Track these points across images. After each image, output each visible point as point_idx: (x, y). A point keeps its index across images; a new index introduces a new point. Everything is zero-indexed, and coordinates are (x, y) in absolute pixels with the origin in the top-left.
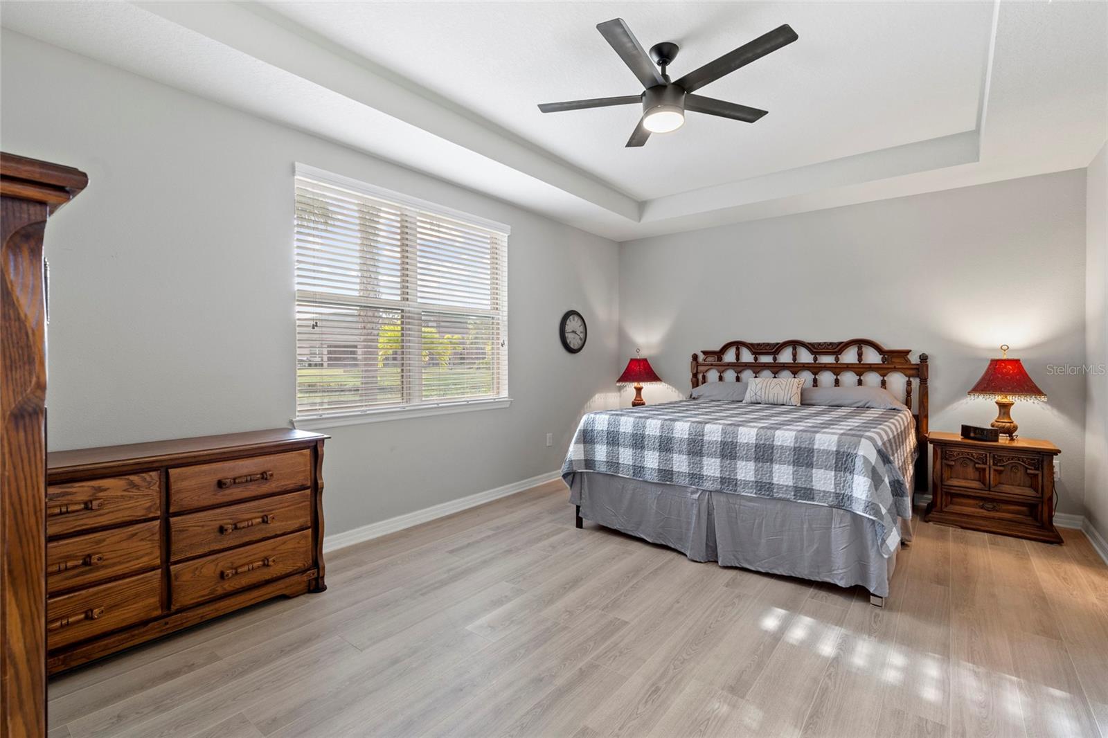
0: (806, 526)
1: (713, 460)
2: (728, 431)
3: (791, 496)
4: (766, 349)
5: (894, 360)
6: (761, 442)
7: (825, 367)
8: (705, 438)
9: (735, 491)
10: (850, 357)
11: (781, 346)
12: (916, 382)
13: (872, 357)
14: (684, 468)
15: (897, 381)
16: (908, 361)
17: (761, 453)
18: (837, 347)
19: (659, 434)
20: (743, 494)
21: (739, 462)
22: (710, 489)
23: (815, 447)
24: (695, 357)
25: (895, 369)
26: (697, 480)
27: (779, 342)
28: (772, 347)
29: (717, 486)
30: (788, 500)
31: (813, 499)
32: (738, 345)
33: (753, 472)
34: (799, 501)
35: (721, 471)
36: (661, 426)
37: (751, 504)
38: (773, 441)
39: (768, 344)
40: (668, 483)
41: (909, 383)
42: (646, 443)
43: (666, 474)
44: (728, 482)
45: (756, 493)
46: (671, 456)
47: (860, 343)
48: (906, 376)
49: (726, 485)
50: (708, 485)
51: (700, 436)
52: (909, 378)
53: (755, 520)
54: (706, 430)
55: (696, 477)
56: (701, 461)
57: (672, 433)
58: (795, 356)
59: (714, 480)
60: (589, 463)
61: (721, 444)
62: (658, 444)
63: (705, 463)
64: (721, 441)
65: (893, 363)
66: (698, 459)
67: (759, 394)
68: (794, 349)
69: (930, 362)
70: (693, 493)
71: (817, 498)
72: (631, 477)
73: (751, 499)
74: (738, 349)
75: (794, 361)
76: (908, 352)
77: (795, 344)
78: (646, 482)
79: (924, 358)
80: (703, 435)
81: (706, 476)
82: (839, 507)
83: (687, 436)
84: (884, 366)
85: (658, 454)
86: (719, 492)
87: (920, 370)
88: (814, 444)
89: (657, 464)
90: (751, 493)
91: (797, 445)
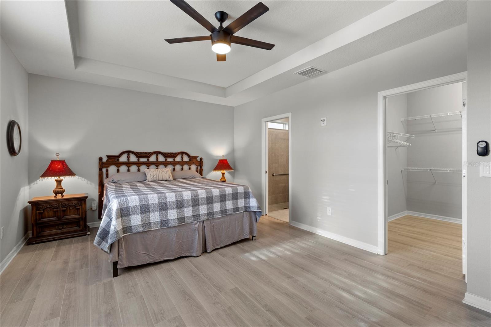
0: (237, 222)
1: (204, 206)
2: (209, 192)
3: (232, 212)
4: (144, 155)
5: (193, 160)
6: (222, 194)
7: (170, 163)
8: (199, 197)
9: (214, 217)
10: (178, 159)
11: (151, 154)
12: (199, 168)
13: (186, 159)
14: (190, 213)
15: (194, 167)
16: (197, 160)
17: (222, 198)
18: (175, 154)
19: (175, 200)
20: (217, 217)
21: (214, 204)
22: (204, 220)
23: (238, 192)
24: (101, 159)
25: (194, 163)
26: (197, 218)
27: (150, 152)
28: (148, 154)
29: (206, 217)
30: (232, 214)
31: (239, 211)
32: (129, 152)
33: (219, 207)
34: (235, 213)
35: (207, 210)
36: (176, 195)
37: (219, 220)
38: (225, 193)
39: (146, 153)
40: (183, 224)
41: (197, 168)
42: (168, 206)
43: (181, 220)
44: (210, 214)
45: (221, 215)
46: (183, 209)
47: (182, 153)
48: (196, 165)
49: (210, 215)
50: (202, 218)
51: (197, 196)
52: (197, 166)
53: (220, 226)
54: (199, 193)
55: (196, 217)
56: (199, 208)
57: (183, 198)
58: (157, 158)
59: (205, 214)
60: (127, 229)
61: (206, 198)
62: (176, 205)
63: (200, 208)
64: (206, 197)
65: (193, 161)
66: (197, 207)
67: (155, 176)
68: (157, 155)
69: (203, 160)
70: (196, 224)
71: (240, 210)
72: (160, 228)
73: (219, 218)
74: (129, 155)
75: (157, 161)
76: (197, 157)
77: (157, 153)
78: (171, 227)
79: (201, 159)
80: (198, 196)
81: (201, 214)
82: (246, 211)
83: (190, 198)
84: (191, 162)
85: (176, 211)
86: (207, 220)
87: (200, 164)
88: (238, 191)
89: (176, 216)
90: (220, 216)
91: (233, 192)
